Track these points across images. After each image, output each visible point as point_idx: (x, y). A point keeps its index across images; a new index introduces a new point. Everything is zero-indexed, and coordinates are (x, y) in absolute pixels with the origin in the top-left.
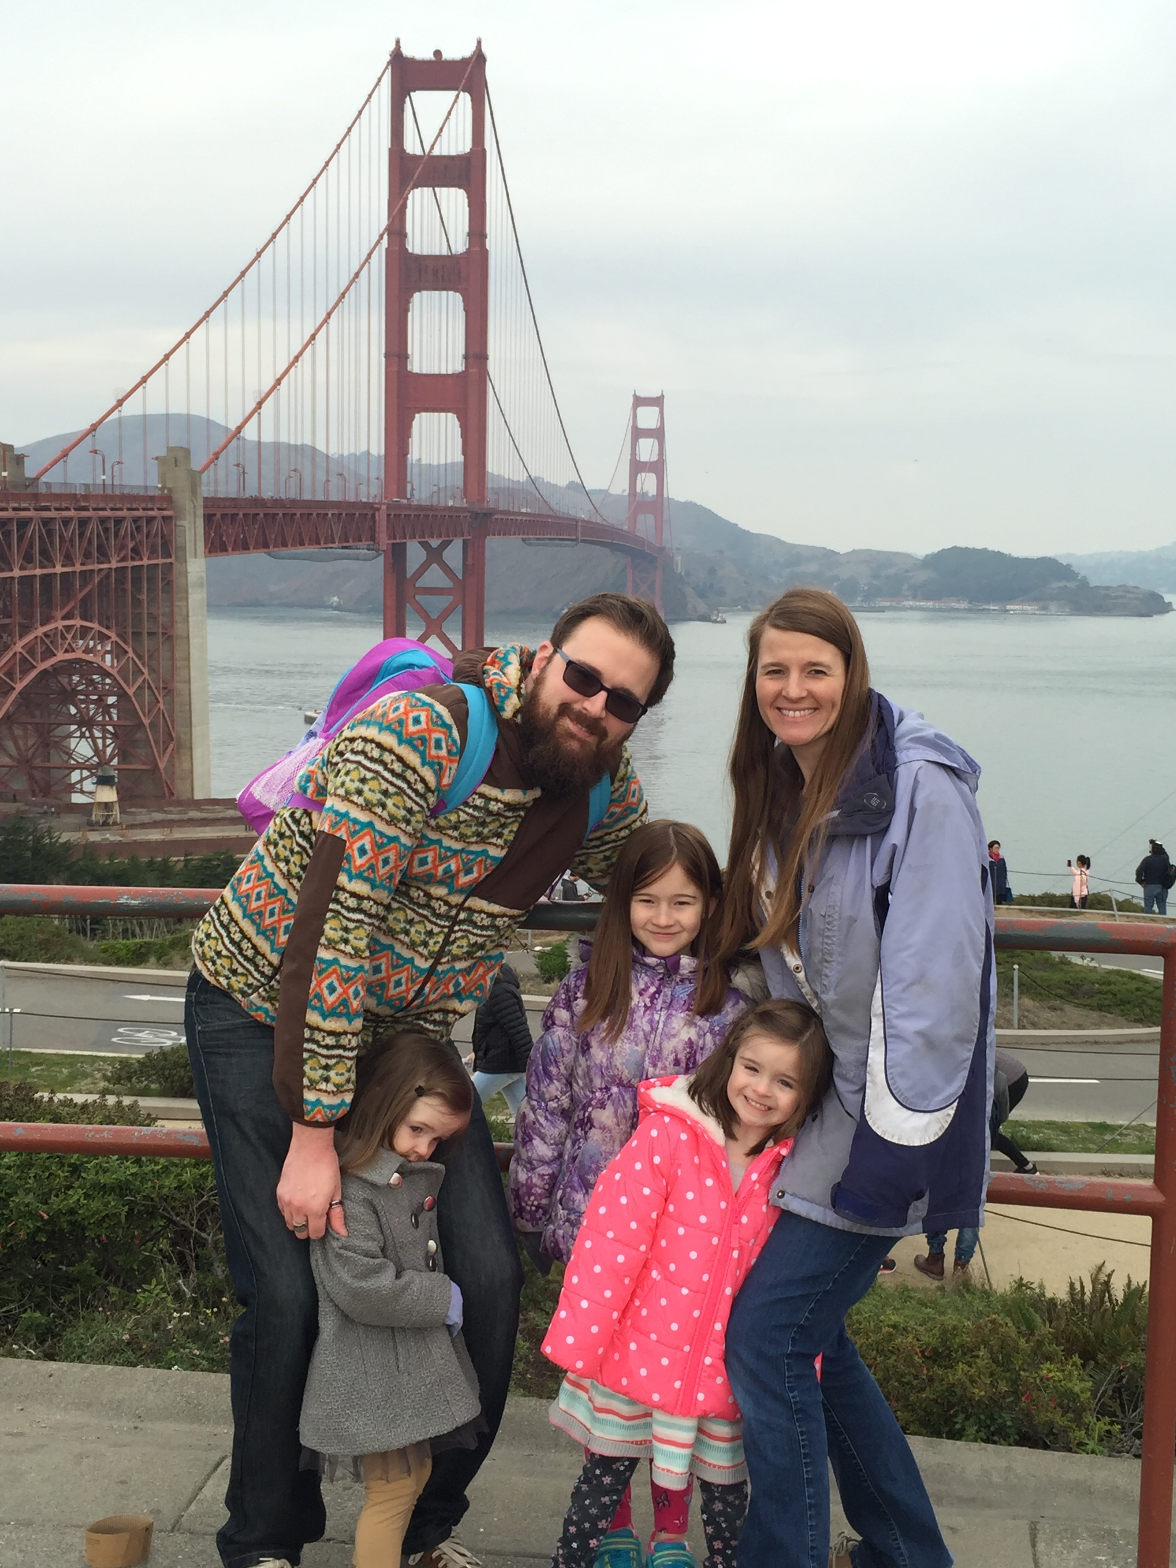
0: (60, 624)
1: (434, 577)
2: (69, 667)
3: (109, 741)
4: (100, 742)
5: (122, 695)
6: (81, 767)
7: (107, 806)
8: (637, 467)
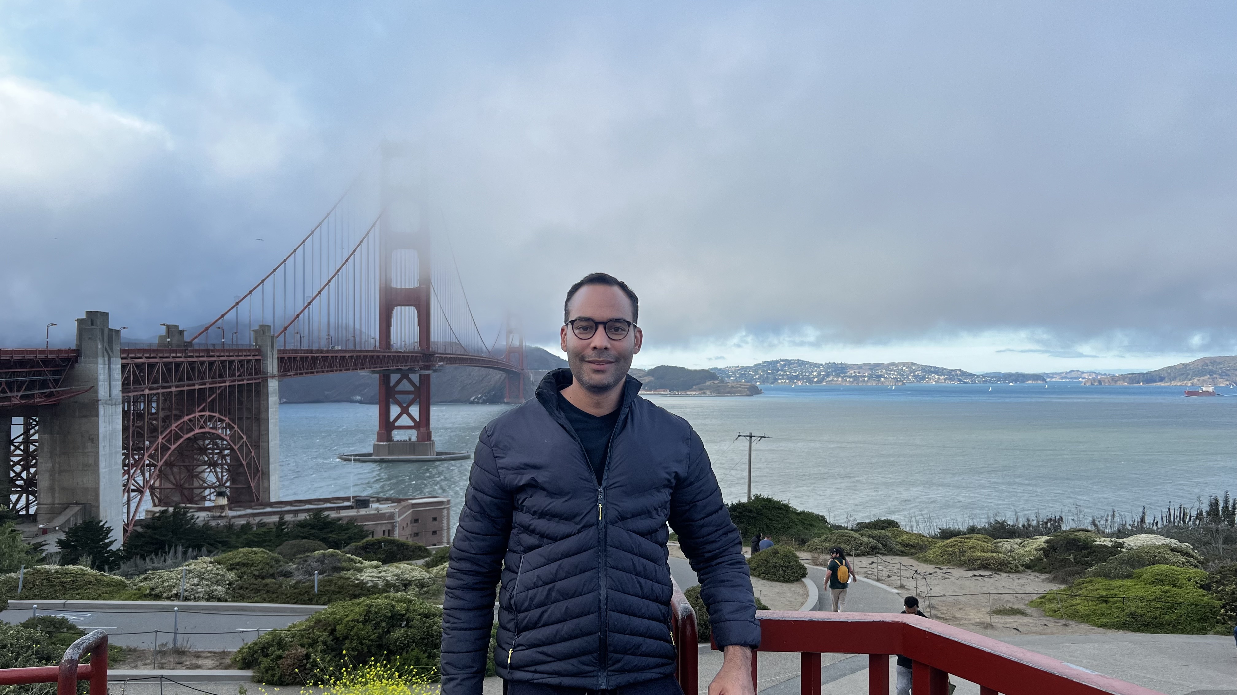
0: (197, 414)
1: (405, 386)
2: (203, 436)
3: (225, 474)
4: (220, 475)
5: (232, 449)
6: (210, 487)
7: (222, 508)
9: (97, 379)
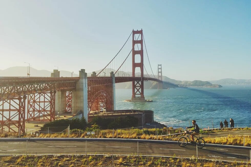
0: (100, 91)
1: (138, 85)
4: (104, 104)
5: (106, 99)
6: (101, 107)
7: (105, 111)
8: (159, 72)
9: (83, 83)
